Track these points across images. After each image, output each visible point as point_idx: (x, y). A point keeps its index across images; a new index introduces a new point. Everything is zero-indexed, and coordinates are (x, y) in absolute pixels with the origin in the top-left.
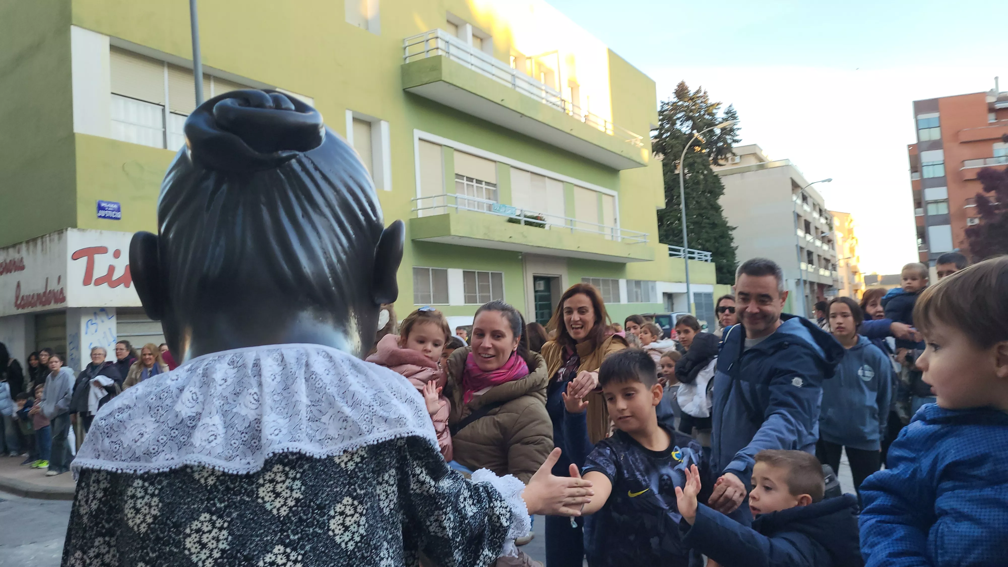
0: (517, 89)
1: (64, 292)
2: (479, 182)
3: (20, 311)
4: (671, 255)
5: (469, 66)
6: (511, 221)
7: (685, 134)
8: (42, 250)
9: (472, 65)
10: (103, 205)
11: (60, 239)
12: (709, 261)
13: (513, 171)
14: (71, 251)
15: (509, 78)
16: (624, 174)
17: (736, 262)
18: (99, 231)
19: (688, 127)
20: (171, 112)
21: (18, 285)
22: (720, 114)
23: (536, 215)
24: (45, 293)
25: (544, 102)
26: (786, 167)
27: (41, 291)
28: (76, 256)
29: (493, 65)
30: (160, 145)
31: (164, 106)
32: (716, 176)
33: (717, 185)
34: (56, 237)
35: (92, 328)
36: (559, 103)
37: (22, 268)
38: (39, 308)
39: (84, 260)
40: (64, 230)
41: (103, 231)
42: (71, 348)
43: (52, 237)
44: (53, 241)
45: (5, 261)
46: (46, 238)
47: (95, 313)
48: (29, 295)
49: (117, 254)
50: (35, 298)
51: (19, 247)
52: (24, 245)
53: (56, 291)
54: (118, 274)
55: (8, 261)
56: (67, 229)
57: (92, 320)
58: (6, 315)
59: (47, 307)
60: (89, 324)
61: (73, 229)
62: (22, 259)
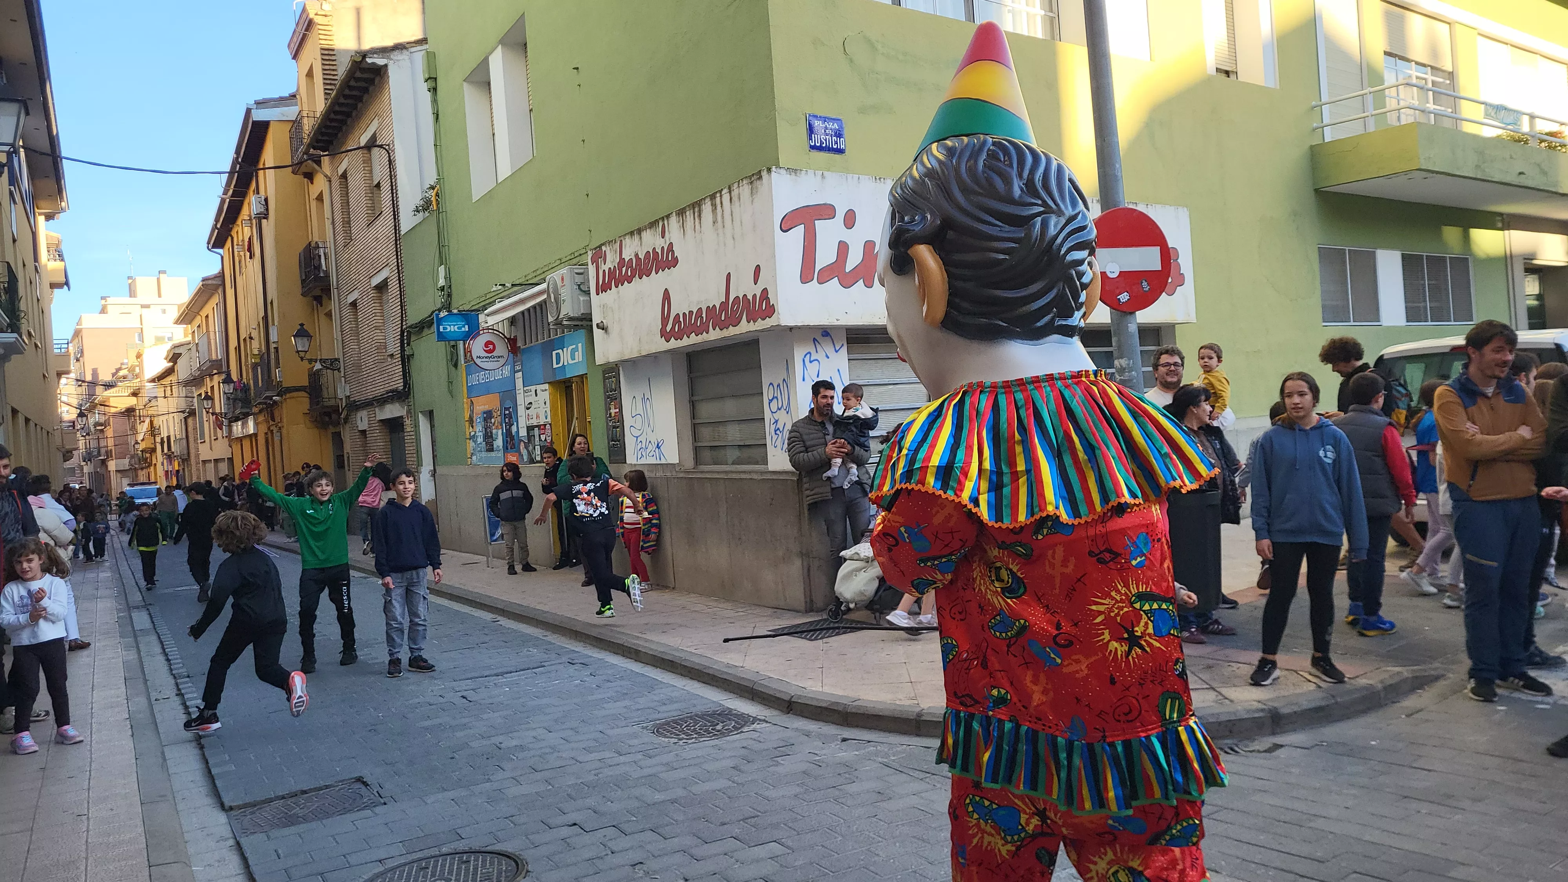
1: (771, 296)
3: (674, 344)
8: (715, 222)
10: (819, 122)
11: (753, 193)
14: (778, 211)
18: (819, 174)
21: (667, 296)
23: (1554, 128)
24: (725, 305)
27: (717, 300)
28: (786, 225)
34: (746, 190)
35: (812, 369)
37: (675, 262)
38: (714, 335)
39: (799, 232)
40: (764, 174)
41: (826, 173)
42: (774, 409)
43: (735, 193)
44: (739, 198)
45: (637, 255)
46: (721, 196)
47: (815, 340)
48: (691, 312)
49: (850, 220)
50: (704, 315)
51: (664, 225)
52: (674, 219)
53: (750, 297)
54: (854, 259)
55: (641, 256)
56: (769, 170)
57: (810, 353)
58: (644, 354)
59: (732, 331)
60: (807, 360)
61: (779, 170)
62: (671, 250)
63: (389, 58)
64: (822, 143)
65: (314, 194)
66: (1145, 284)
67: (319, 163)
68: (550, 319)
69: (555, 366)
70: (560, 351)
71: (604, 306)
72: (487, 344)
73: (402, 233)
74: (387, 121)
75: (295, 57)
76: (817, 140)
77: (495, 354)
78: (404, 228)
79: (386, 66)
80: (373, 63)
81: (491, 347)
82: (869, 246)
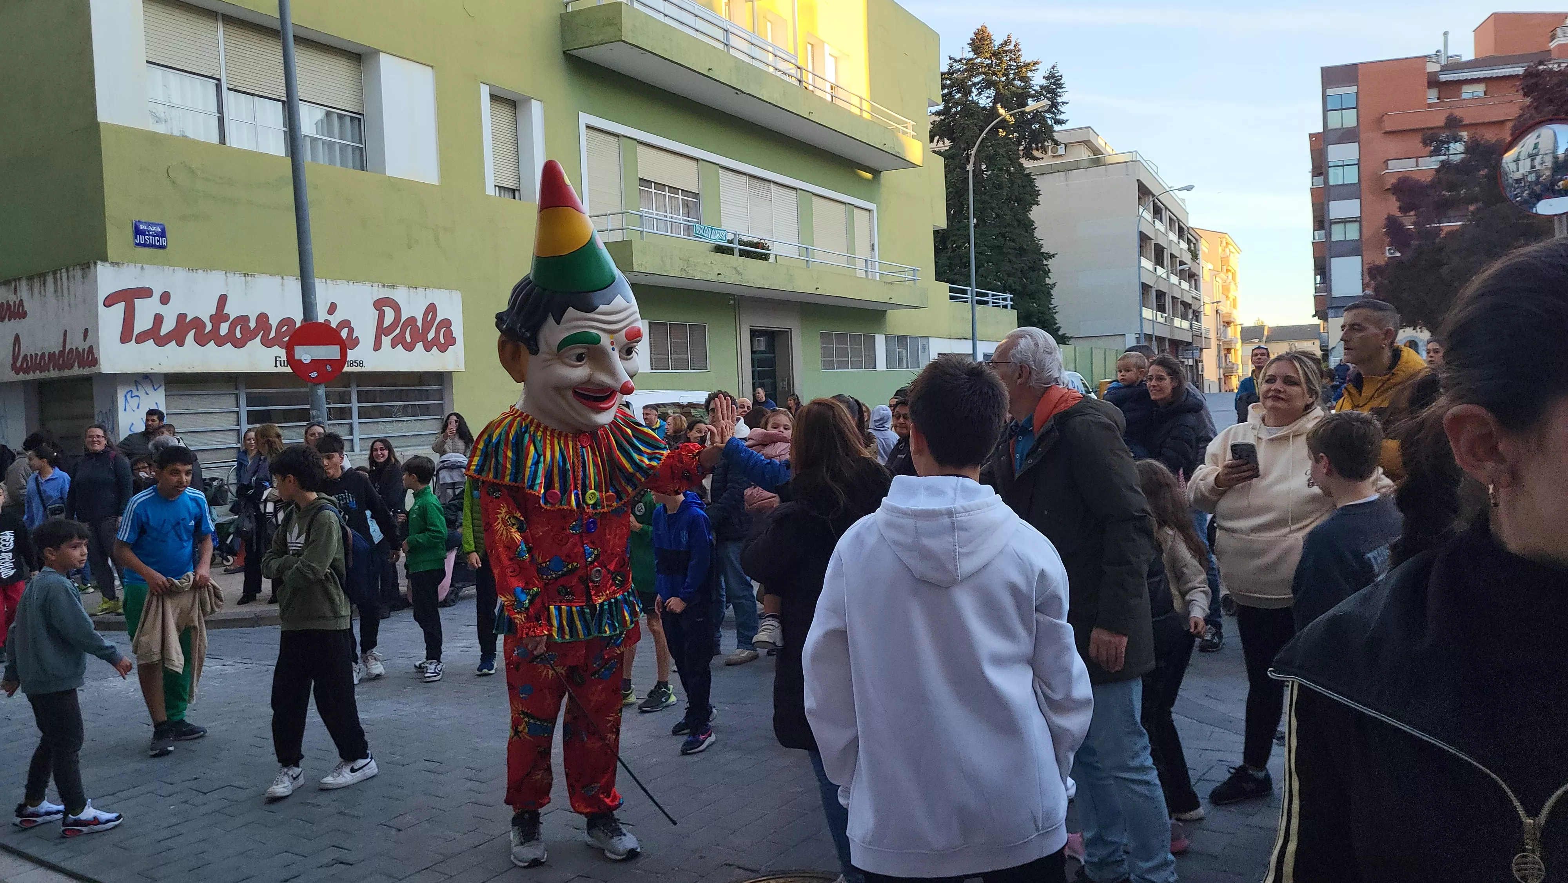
0: (732, 52)
1: (95, 351)
2: (673, 189)
3: (22, 377)
4: (952, 298)
5: (661, 18)
6: (719, 249)
7: (984, 108)
8: (56, 291)
9: (666, 15)
10: (141, 227)
11: (84, 277)
12: (1009, 307)
13: (723, 174)
14: (102, 293)
15: (719, 34)
16: (887, 176)
17: (1052, 306)
18: (139, 265)
19: (988, 97)
20: (229, 89)
21: (17, 339)
22: (1038, 80)
23: (755, 240)
24: (62, 353)
25: (771, 70)
26: (1133, 163)
27: (56, 349)
28: (109, 302)
29: (696, 16)
30: (215, 139)
31: (219, 80)
32: (1029, 175)
33: (1029, 189)
34: (78, 273)
35: (133, 402)
36: (793, 71)
37: (24, 315)
38: (53, 374)
39: (120, 307)
40: (92, 265)
41: (144, 266)
43: (71, 273)
44: (74, 278)
46: (61, 274)
47: (136, 383)
48: (36, 355)
49: (165, 298)
50: (46, 358)
51: (16, 285)
52: (23, 282)
53: (80, 350)
54: (167, 327)
56: (95, 264)
57: (132, 392)
59: (67, 373)
60: (129, 396)
61: (103, 264)
62: (21, 302)
64: (145, 241)
66: (328, 367)
76: (141, 240)
82: (181, 317)
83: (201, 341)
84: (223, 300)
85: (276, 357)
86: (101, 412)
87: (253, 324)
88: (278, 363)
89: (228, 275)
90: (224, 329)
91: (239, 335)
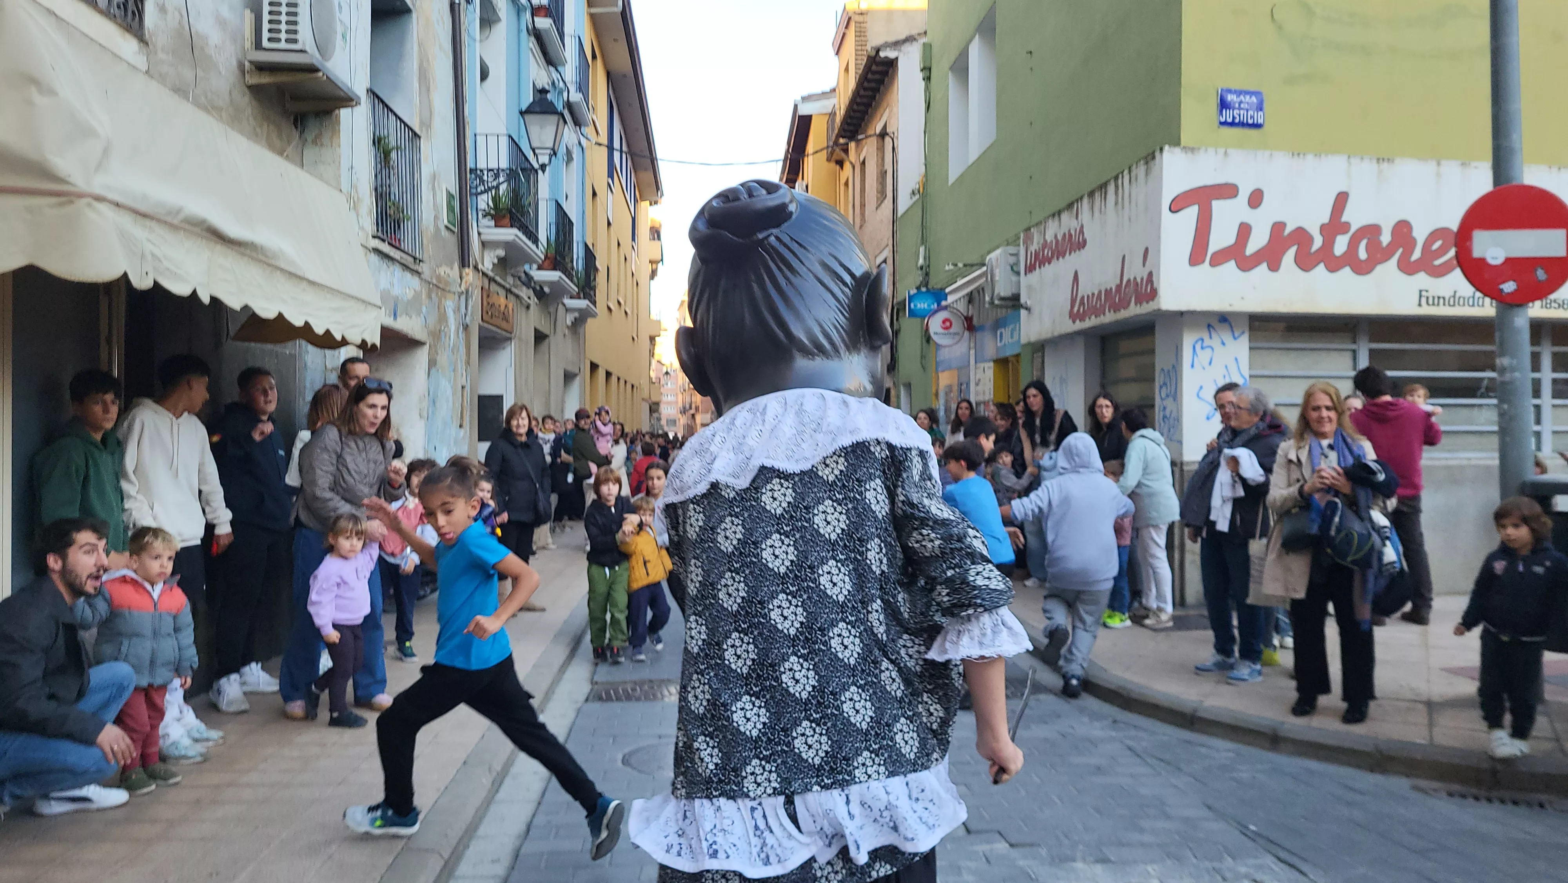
1: (1154, 279)
3: (1079, 325)
8: (1116, 203)
10: (1229, 97)
11: (1148, 174)
14: (1169, 193)
18: (1221, 151)
21: (1076, 277)
24: (1119, 287)
27: (1113, 284)
28: (1176, 206)
34: (1142, 170)
35: (1204, 356)
37: (1082, 245)
38: (1109, 317)
39: (1192, 213)
40: (1157, 154)
41: (1229, 151)
42: (1163, 395)
43: (1133, 174)
44: (1136, 179)
45: (1056, 236)
46: (1123, 177)
47: (1209, 326)
48: (1093, 294)
49: (1256, 199)
50: (1103, 297)
51: (1078, 206)
52: (1086, 200)
53: (1139, 280)
54: (1257, 241)
55: (1060, 238)
56: (1161, 150)
57: (1203, 340)
58: (1056, 334)
59: (1123, 314)
60: (1198, 347)
61: (1172, 149)
62: (1082, 231)
63: (900, 50)
64: (1234, 118)
65: (843, 181)
66: (1542, 271)
67: (846, 151)
68: (987, 299)
69: (999, 344)
70: (1003, 330)
71: (1030, 288)
72: (944, 322)
73: (899, 214)
74: (895, 110)
75: (837, 53)
76: (1228, 116)
77: (951, 330)
78: (900, 212)
79: (897, 58)
80: (886, 57)
81: (948, 324)
82: (1278, 227)
83: (1305, 262)
84: (1342, 199)
85: (1421, 291)
86: (1163, 370)
87: (1386, 238)
88: (1424, 300)
89: (1352, 160)
90: (1341, 245)
91: (1363, 254)
